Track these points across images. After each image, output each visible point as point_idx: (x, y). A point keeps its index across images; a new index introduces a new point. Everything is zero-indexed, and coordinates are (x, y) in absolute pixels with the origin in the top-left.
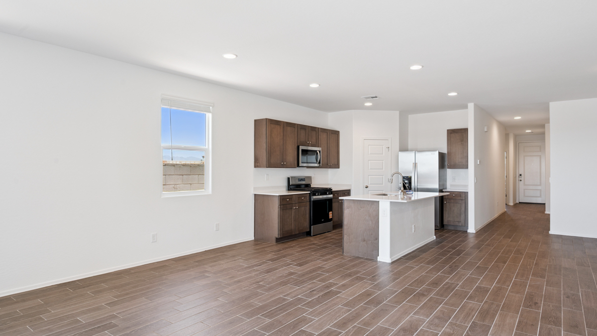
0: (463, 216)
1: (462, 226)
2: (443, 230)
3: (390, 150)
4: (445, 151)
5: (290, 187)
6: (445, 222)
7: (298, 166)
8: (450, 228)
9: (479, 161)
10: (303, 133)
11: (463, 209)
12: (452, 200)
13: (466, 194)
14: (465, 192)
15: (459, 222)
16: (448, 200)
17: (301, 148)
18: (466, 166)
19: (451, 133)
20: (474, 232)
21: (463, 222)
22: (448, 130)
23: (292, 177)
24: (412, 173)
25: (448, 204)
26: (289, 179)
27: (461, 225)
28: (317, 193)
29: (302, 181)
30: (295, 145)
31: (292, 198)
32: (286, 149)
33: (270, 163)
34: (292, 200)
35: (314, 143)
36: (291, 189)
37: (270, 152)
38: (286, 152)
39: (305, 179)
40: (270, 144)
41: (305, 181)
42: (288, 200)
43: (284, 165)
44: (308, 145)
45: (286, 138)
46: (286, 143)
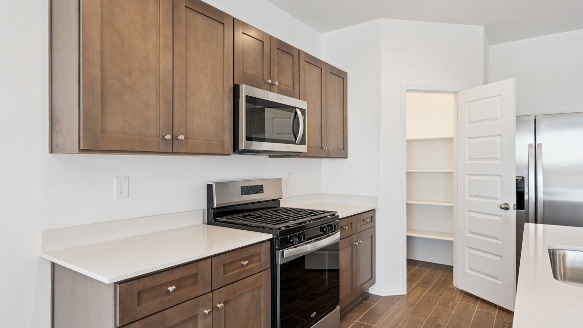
7: (236, 148)
10: (251, 48)
17: (245, 90)
23: (217, 184)
24: (527, 168)
26: (210, 187)
28: (295, 236)
29: (253, 194)
30: (225, 79)
31: (195, 275)
32: (186, 88)
33: (102, 131)
34: (196, 283)
35: (286, 86)
36: (216, 220)
37: (99, 88)
38: (186, 97)
39: (262, 185)
40: (99, 54)
41: (263, 192)
42: (174, 290)
43: (175, 142)
44: (270, 88)
45: (186, 50)
46: (186, 66)
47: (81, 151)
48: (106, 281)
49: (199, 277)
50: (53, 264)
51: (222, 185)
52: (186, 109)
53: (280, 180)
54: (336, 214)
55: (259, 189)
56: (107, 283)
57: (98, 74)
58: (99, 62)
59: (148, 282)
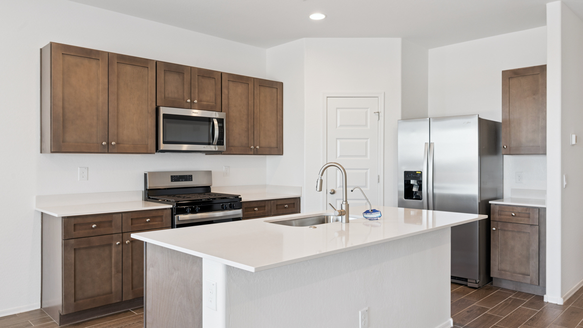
0: (534, 263)
1: (532, 284)
2: (491, 289)
3: (382, 118)
4: (497, 117)
5: (151, 194)
6: (493, 274)
7: (157, 149)
8: (505, 285)
9: (574, 137)
10: (173, 79)
11: (535, 246)
12: (510, 225)
13: (541, 212)
14: (539, 209)
15: (524, 274)
16: (500, 224)
17: (164, 110)
18: (540, 150)
19: (511, 77)
20: (560, 301)
21: (534, 275)
22: (503, 72)
23: (150, 173)
24: (422, 164)
25: (500, 233)
26: (145, 175)
27: (528, 281)
28: (190, 207)
29: (182, 181)
30: (149, 103)
31: (111, 222)
32: (118, 112)
33: (63, 142)
34: (111, 226)
35: (207, 102)
36: (149, 198)
37: (61, 118)
38: (118, 118)
39: (192, 176)
40: (61, 100)
41: (192, 180)
42: (95, 227)
43: (110, 147)
44: (191, 106)
45: (118, 89)
46: (118, 99)
47: (52, 152)
48: (56, 215)
49: (113, 223)
50: (42, 213)
51: (154, 174)
52: (118, 126)
53: (211, 171)
54: (239, 197)
55: (189, 178)
56: (57, 216)
57: (61, 111)
58: (61, 105)
59: (80, 221)
